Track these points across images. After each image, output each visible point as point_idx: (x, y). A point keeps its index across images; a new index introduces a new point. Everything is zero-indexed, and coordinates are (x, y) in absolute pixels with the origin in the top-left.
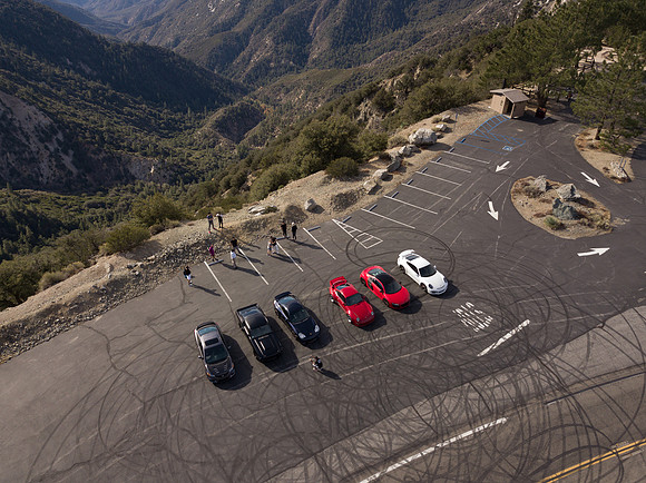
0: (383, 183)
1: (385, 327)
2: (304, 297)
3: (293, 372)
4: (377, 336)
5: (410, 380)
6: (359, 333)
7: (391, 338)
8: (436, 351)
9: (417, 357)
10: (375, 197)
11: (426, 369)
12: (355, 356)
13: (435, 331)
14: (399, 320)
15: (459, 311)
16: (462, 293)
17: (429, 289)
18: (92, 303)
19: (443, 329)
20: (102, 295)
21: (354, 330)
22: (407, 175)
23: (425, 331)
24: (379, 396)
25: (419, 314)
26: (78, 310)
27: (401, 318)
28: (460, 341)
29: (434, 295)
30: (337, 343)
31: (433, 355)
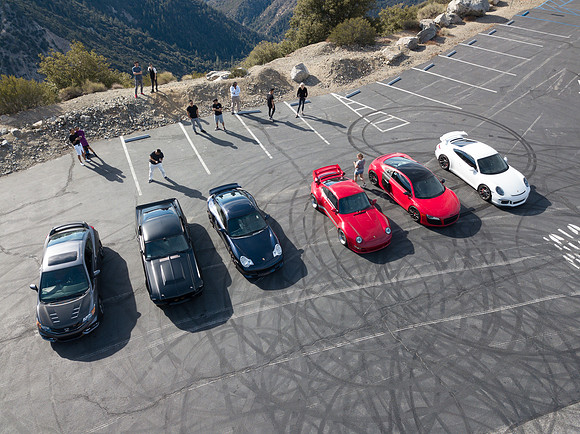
0: (412, 53)
1: (410, 258)
2: (266, 196)
3: (216, 331)
4: (395, 273)
5: (467, 375)
6: (358, 265)
7: (423, 281)
8: (518, 314)
9: (479, 323)
10: (397, 69)
11: (499, 351)
12: (349, 312)
13: (512, 274)
14: (439, 248)
15: (555, 238)
16: (555, 207)
17: (496, 198)
19: (528, 269)
21: (350, 258)
23: (490, 271)
24: (396, 407)
25: (477, 239)
27: (442, 244)
28: (568, 297)
29: (505, 207)
30: (315, 280)
31: (513, 322)
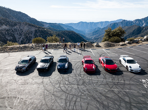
0: (128, 44)
1: (98, 76)
2: (73, 61)
4: (92, 77)
5: (95, 98)
6: (84, 74)
7: (98, 80)
8: (119, 92)
9: (106, 91)
10: (122, 47)
11: (108, 97)
12: (75, 81)
13: (124, 84)
14: (107, 76)
15: (144, 81)
17: (129, 68)
18: (16, 49)
19: (129, 84)
20: (20, 48)
22: (139, 44)
23: (118, 82)
25: (120, 76)
26: (11, 50)
27: (108, 75)
28: (138, 92)
29: (132, 71)
30: (72, 75)
31: (117, 93)
